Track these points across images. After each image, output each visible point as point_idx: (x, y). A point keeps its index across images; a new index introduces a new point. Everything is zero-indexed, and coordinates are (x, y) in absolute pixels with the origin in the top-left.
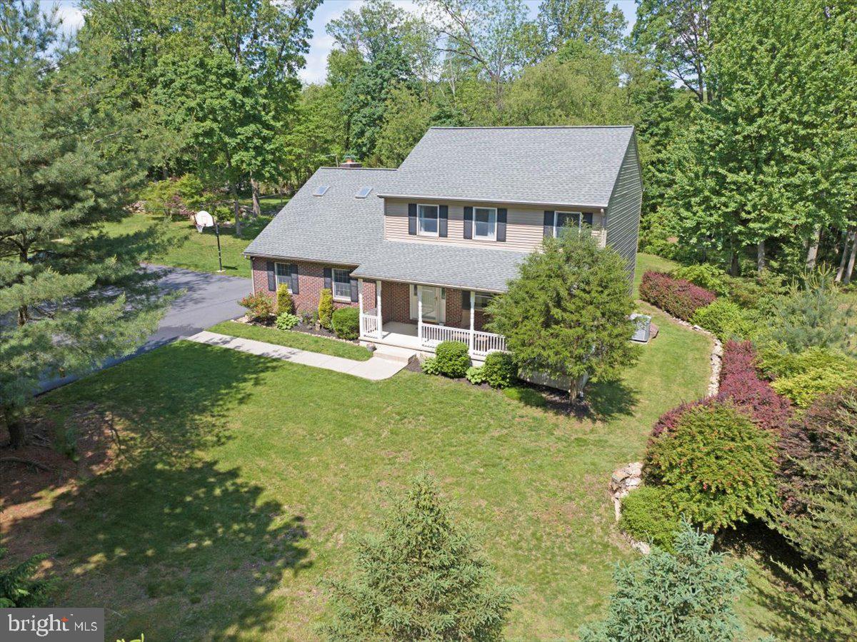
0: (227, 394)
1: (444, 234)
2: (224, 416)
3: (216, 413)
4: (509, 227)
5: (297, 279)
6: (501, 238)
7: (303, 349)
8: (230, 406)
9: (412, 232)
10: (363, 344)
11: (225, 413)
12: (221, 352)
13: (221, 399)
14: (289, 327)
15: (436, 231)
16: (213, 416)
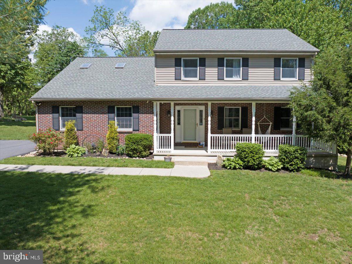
0: (59, 210)
1: (202, 78)
2: (73, 236)
3: (60, 235)
4: (251, 70)
5: (82, 118)
6: (245, 78)
7: (108, 166)
8: (73, 222)
9: (178, 78)
10: (156, 158)
11: (75, 232)
12: (25, 175)
13: (57, 216)
14: (80, 155)
15: (196, 77)
16: (59, 239)
